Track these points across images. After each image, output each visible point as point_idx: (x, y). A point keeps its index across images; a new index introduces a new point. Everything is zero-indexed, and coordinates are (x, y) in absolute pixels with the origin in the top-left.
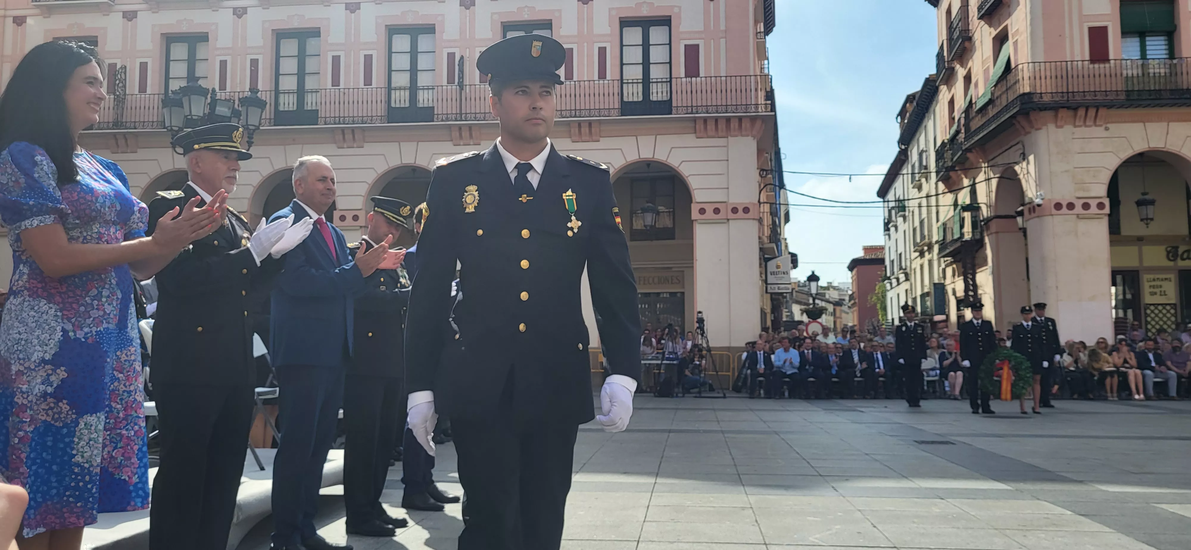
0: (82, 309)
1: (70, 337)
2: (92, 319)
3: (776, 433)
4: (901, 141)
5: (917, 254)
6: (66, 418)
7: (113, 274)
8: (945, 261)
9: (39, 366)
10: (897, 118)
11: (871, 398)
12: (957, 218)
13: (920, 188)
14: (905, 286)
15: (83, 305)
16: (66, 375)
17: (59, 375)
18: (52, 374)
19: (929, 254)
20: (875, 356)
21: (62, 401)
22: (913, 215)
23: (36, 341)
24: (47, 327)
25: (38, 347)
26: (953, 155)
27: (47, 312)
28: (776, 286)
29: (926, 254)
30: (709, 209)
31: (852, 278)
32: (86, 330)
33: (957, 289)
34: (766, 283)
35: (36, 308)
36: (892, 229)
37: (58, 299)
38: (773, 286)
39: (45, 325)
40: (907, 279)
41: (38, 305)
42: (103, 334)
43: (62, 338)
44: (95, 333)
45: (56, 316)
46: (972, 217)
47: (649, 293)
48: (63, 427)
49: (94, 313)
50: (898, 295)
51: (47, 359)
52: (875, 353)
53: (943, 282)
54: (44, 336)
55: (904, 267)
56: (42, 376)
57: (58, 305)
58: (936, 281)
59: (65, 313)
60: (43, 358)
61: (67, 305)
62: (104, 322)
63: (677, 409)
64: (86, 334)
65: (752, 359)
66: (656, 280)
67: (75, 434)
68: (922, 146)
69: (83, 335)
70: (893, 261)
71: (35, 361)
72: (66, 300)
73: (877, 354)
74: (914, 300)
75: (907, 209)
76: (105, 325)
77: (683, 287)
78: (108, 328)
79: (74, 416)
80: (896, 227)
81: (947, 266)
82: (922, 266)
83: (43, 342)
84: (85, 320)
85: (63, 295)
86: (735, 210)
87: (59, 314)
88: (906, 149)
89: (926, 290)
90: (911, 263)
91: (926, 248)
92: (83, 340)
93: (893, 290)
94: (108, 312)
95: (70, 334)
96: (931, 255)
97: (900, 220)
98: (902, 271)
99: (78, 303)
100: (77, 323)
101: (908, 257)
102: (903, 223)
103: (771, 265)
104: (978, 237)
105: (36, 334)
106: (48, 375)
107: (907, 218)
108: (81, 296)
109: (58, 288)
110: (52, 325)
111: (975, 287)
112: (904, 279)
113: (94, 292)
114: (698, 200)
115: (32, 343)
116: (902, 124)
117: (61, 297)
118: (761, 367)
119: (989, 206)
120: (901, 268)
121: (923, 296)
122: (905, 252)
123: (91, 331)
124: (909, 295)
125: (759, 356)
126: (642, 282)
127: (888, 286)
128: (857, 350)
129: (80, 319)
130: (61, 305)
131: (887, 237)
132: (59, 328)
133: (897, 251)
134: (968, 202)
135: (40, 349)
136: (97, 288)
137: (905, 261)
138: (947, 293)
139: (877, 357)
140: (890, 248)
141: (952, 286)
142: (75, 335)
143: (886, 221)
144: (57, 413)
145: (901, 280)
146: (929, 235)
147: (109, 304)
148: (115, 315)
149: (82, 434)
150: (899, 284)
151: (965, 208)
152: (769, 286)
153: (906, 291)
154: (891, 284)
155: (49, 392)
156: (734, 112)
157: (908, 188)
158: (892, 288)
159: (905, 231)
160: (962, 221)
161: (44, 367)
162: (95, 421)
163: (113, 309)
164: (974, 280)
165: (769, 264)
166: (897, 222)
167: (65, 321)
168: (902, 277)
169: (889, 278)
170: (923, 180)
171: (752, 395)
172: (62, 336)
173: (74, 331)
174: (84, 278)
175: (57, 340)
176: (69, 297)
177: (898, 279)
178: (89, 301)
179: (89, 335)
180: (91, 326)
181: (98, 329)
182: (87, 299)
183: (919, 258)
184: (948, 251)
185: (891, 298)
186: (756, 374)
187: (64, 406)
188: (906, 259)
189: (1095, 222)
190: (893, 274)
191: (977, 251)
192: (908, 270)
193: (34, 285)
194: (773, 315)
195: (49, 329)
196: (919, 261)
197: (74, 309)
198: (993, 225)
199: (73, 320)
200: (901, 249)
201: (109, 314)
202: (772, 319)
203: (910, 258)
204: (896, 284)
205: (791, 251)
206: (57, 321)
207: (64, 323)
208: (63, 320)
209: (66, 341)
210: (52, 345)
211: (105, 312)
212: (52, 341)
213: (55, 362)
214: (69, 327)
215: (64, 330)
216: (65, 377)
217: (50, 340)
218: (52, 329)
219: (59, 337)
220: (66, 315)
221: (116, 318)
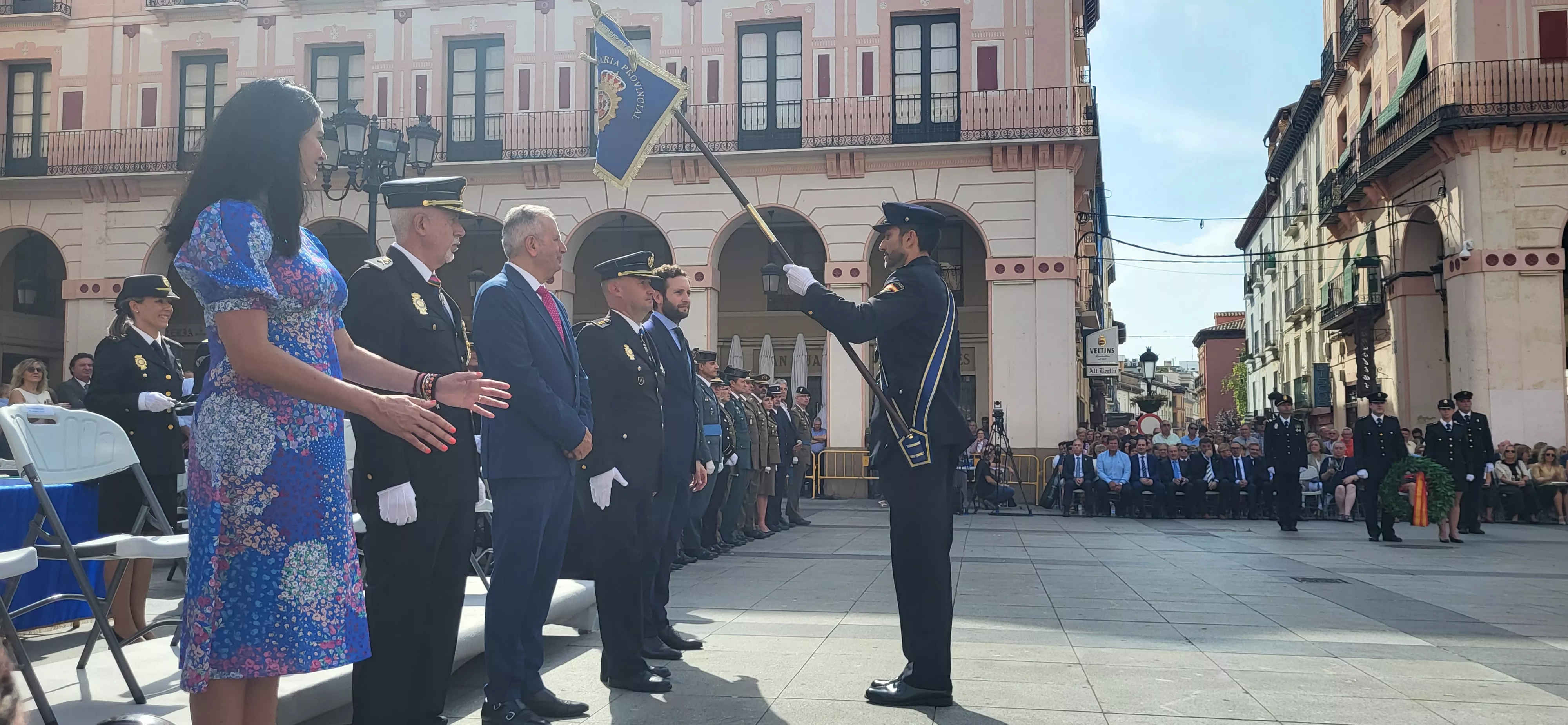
0: (297, 413)
1: (283, 449)
2: (306, 426)
3: (1103, 564)
4: (1270, 173)
5: (1291, 324)
6: (274, 545)
8: (1329, 335)
9: (247, 482)
10: (1265, 141)
11: (1229, 519)
12: (1348, 276)
13: (1296, 235)
14: (1274, 367)
15: (297, 409)
16: (278, 494)
17: (269, 493)
18: (262, 493)
19: (1308, 324)
20: (1234, 461)
21: (270, 525)
22: (1286, 272)
23: (246, 452)
25: (247, 459)
26: (1344, 190)
27: (259, 417)
28: (1098, 368)
29: (1304, 324)
30: (1010, 266)
31: (1199, 357)
32: (300, 439)
33: (1346, 373)
34: (1085, 364)
35: (246, 411)
36: (1257, 291)
37: (271, 401)
38: (1093, 368)
39: (256, 432)
40: (1276, 358)
41: (249, 407)
42: (318, 445)
43: (274, 450)
44: (309, 444)
45: (269, 422)
46: (1369, 275)
48: (270, 557)
49: (309, 420)
50: (1264, 379)
51: (257, 474)
52: (1234, 457)
53: (1326, 362)
54: (254, 446)
55: (1272, 342)
56: (250, 494)
57: (271, 409)
58: (1317, 361)
59: (278, 418)
60: (253, 473)
61: (281, 409)
62: (320, 429)
64: (300, 445)
65: (1067, 464)
67: (283, 566)
68: (1300, 178)
69: (297, 446)
70: (1257, 333)
71: (242, 476)
72: (278, 403)
73: (1237, 460)
74: (1286, 386)
75: (1277, 263)
76: (320, 434)
77: (975, 370)
78: (323, 438)
79: (284, 544)
80: (1262, 288)
81: (1332, 341)
82: (1297, 341)
83: (254, 453)
84: (299, 428)
85: (276, 396)
86: (1044, 268)
87: (271, 419)
88: (1277, 183)
89: (1303, 373)
90: (1282, 336)
91: (1303, 316)
92: (297, 452)
93: (1258, 372)
94: (324, 418)
95: (283, 444)
96: (1310, 326)
97: (1268, 278)
98: (1269, 347)
99: (290, 406)
100: (290, 431)
101: (1278, 328)
102: (1271, 282)
103: (1092, 340)
104: (1377, 301)
105: (246, 443)
106: (258, 494)
107: (1278, 277)
110: (264, 432)
111: (1373, 369)
112: (1272, 357)
114: (994, 255)
115: (239, 454)
116: (1272, 148)
117: (274, 398)
118: (1079, 475)
119: (1393, 259)
120: (1268, 344)
121: (1298, 381)
122: (1274, 321)
123: (305, 441)
124: (1279, 380)
125: (1076, 460)
127: (1250, 367)
128: (1209, 455)
129: (293, 426)
130: (274, 409)
131: (1249, 301)
132: (272, 437)
133: (1262, 319)
134: (1364, 254)
135: (250, 462)
137: (1274, 335)
138: (1332, 376)
139: (1238, 465)
140: (1252, 316)
141: (1340, 367)
142: (289, 446)
143: (1248, 279)
144: (265, 540)
145: (1268, 360)
146: (1308, 300)
148: (332, 421)
149: (290, 565)
150: (1264, 364)
151: (1359, 263)
152: (1088, 368)
153: (1275, 373)
154: (1254, 364)
155: (257, 514)
156: (1043, 137)
157: (1279, 236)
158: (1254, 371)
159: (1274, 294)
160: (1356, 279)
161: (253, 484)
162: (305, 551)
163: (329, 414)
164: (1371, 360)
165: (1089, 338)
166: (1263, 280)
167: (279, 429)
168: (1269, 355)
169: (1251, 357)
170: (1301, 224)
171: (1067, 513)
172: (275, 446)
173: (288, 441)
175: (270, 452)
176: (283, 399)
177: (1263, 358)
178: (304, 404)
179: (303, 445)
180: (305, 435)
181: (313, 439)
183: (1294, 329)
184: (1335, 321)
185: (1254, 383)
186: (1071, 485)
187: (273, 531)
188: (1275, 330)
189: (1543, 281)
190: (1257, 351)
191: (1376, 321)
192: (1278, 346)
193: (243, 382)
194: (1092, 406)
195: (261, 438)
196: (1293, 334)
197: (288, 413)
198: (1399, 286)
199: (287, 427)
200: (1268, 318)
201: (325, 421)
202: (1092, 411)
203: (1281, 330)
204: (1261, 364)
205: (1115, 320)
206: (270, 429)
207: (277, 431)
208: (276, 427)
209: (279, 453)
210: (264, 458)
211: (320, 417)
212: (263, 452)
213: (267, 478)
214: (282, 436)
215: (277, 440)
216: (276, 496)
217: (261, 451)
218: (264, 438)
219: (272, 448)
220: (280, 421)
221: (333, 425)
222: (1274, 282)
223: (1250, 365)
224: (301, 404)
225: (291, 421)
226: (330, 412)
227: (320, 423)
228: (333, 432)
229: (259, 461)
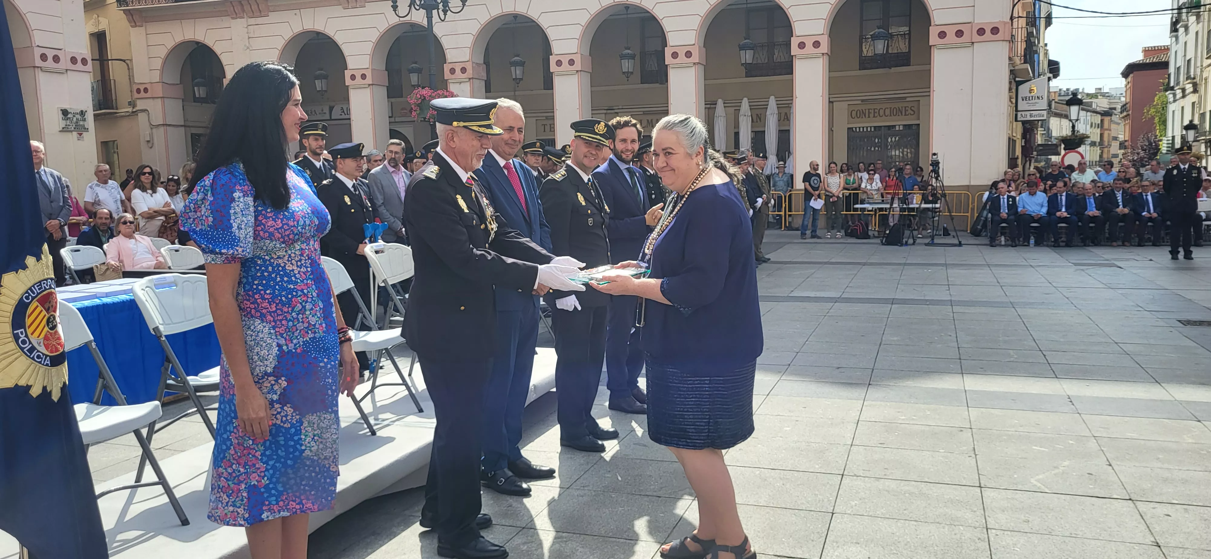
0: (291, 323)
1: (285, 350)
2: (299, 331)
3: (1013, 305)
6: (292, 419)
7: (313, 286)
9: (262, 379)
11: (1135, 246)
14: (1193, 98)
15: (290, 320)
16: (286, 383)
17: (281, 384)
18: (275, 385)
20: (1145, 197)
21: (286, 406)
23: (257, 357)
24: (264, 344)
25: (259, 362)
27: (262, 331)
28: (1028, 113)
30: (951, 32)
31: (1126, 86)
32: (295, 341)
34: (1017, 110)
35: (252, 328)
36: (1182, 30)
37: (269, 317)
38: (1023, 113)
39: (262, 343)
40: (1195, 91)
41: (253, 324)
42: (309, 343)
43: (278, 353)
44: (302, 344)
45: (270, 333)
47: (881, 127)
48: (290, 428)
50: (1183, 108)
51: (269, 372)
52: (1144, 194)
54: (262, 352)
55: (1192, 76)
56: (266, 387)
57: (270, 323)
59: (277, 329)
60: (266, 371)
61: (278, 323)
62: (310, 332)
63: (905, 264)
64: (296, 345)
65: (994, 202)
66: (888, 112)
67: (301, 432)
69: (293, 347)
70: (1179, 68)
71: (258, 375)
72: (276, 318)
73: (1146, 195)
74: (1203, 115)
75: (1202, 7)
76: (311, 335)
77: (919, 119)
78: (314, 338)
79: (298, 417)
80: (1186, 28)
83: (263, 357)
84: (293, 334)
85: (273, 314)
86: (981, 32)
87: (272, 331)
90: (1202, 71)
92: (294, 351)
93: (1178, 101)
94: (313, 323)
95: (284, 348)
97: (1192, 19)
98: (1189, 81)
99: (286, 319)
101: (1199, 64)
102: (1195, 23)
103: (1023, 90)
105: (256, 351)
106: (272, 385)
107: (1202, 17)
108: (288, 312)
109: (268, 308)
110: (268, 342)
112: (1191, 90)
113: (299, 307)
114: (937, 23)
115: (253, 359)
117: (272, 317)
118: (1004, 212)
120: (1188, 78)
122: (1196, 58)
123: (299, 342)
124: (1196, 111)
125: (1002, 200)
126: (871, 115)
127: (1171, 98)
128: (1121, 192)
130: (273, 324)
131: (1174, 39)
132: (274, 344)
133: (1185, 56)
135: (262, 364)
136: (301, 303)
137: (1195, 70)
139: (1147, 199)
140: (1176, 52)
142: (288, 348)
143: (1174, 20)
144: (284, 416)
145: (1187, 92)
147: (313, 316)
148: (321, 324)
149: (306, 431)
150: (1184, 96)
152: (1019, 114)
153: (1193, 103)
154: (1174, 95)
155: (275, 400)
158: (1175, 101)
159: (1197, 33)
161: (268, 379)
162: (316, 420)
163: (318, 319)
165: (1020, 87)
166: (1188, 21)
167: (279, 337)
168: (1189, 88)
169: (1172, 88)
171: (993, 243)
172: (278, 350)
173: (287, 345)
174: (290, 296)
175: (275, 355)
176: (278, 315)
177: (1183, 90)
178: (295, 316)
179: (298, 346)
180: (299, 337)
181: (305, 339)
182: (293, 314)
185: (1173, 111)
186: (997, 220)
187: (288, 409)
188: (1196, 67)
190: (1178, 83)
192: (1197, 80)
193: (248, 306)
194: (1023, 140)
195: (266, 346)
197: (283, 325)
199: (284, 335)
200: (1190, 55)
201: (314, 325)
202: (1023, 144)
203: (1202, 66)
204: (1181, 95)
205: (1051, 58)
206: (271, 338)
207: (278, 339)
208: (276, 337)
209: (282, 355)
210: (271, 360)
211: (309, 324)
212: (270, 356)
213: (276, 374)
214: (282, 341)
215: (279, 345)
216: (286, 385)
217: (268, 355)
218: (268, 346)
219: (276, 352)
220: (279, 332)
221: (322, 327)
222: (1198, 23)
223: (1171, 96)
224: (292, 317)
225: (288, 330)
226: (319, 318)
227: (310, 327)
228: (324, 332)
229: (268, 363)
